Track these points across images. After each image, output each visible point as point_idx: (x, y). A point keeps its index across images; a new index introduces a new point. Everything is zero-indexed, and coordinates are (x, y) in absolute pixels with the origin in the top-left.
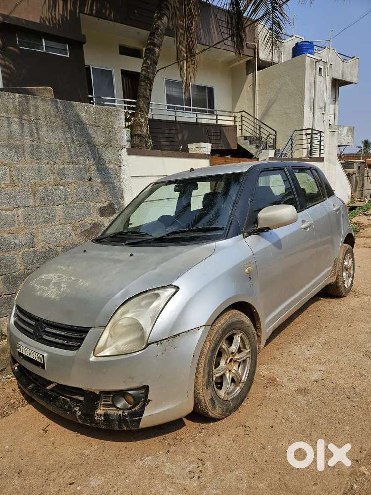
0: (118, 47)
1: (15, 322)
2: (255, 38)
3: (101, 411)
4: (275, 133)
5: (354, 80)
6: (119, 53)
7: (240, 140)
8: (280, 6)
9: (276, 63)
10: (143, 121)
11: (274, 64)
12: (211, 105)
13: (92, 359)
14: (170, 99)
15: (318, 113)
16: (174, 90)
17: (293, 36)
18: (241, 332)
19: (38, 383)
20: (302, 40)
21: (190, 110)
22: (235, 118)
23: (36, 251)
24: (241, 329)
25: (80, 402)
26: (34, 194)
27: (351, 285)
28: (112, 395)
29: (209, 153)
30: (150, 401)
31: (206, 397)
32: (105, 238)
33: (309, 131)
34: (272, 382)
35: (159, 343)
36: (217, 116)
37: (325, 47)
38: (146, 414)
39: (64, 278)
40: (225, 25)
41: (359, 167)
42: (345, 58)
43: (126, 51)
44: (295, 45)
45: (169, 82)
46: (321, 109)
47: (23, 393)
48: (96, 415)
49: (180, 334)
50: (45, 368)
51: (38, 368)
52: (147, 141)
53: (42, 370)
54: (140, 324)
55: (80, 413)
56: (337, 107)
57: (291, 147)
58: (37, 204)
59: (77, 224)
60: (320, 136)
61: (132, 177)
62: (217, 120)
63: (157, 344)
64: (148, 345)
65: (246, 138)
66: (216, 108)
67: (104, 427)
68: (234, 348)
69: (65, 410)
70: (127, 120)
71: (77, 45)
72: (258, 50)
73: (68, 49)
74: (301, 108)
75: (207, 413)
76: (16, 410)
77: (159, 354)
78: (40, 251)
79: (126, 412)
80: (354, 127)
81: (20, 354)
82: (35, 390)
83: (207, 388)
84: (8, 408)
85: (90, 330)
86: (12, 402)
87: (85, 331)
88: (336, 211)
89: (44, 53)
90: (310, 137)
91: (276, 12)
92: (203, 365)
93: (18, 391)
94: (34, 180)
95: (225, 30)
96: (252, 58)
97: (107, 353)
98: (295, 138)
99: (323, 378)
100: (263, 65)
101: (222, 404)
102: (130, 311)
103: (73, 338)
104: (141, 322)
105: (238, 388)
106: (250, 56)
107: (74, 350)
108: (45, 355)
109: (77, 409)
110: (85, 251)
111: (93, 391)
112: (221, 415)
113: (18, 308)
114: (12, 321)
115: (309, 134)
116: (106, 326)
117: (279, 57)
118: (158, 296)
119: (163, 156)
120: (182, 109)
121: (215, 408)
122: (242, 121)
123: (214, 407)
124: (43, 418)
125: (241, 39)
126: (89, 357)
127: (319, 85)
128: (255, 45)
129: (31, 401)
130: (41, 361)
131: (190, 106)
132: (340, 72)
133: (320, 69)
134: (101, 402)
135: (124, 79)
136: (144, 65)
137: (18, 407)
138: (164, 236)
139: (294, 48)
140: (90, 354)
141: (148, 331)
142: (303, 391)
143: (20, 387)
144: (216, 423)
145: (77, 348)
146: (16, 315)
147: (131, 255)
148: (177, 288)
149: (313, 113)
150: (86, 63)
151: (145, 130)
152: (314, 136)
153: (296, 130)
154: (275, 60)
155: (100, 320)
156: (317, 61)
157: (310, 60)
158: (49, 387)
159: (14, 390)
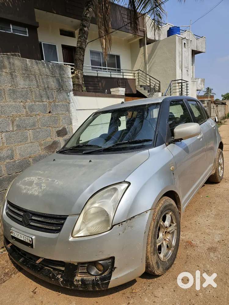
0: (59, 30)
1: (7, 213)
2: (144, 26)
3: (78, 277)
4: (160, 83)
5: (203, 51)
6: (60, 34)
7: (138, 88)
8: (160, 5)
9: (158, 41)
10: (80, 75)
11: (156, 41)
12: (119, 66)
13: (71, 239)
14: (93, 63)
15: (184, 70)
16: (95, 57)
17: (167, 24)
18: (171, 212)
19: (26, 257)
20: (172, 26)
21: (106, 69)
22: (134, 74)
23: (15, 161)
24: (171, 210)
25: (61, 271)
26: (13, 123)
27: (223, 175)
28: (87, 265)
29: (124, 94)
30: (115, 268)
31: (153, 261)
32: (65, 151)
33: (180, 81)
34: (190, 244)
35: (120, 224)
36: (123, 73)
37: (186, 31)
38: (113, 278)
39: (43, 180)
40: (126, 17)
41: (208, 103)
42: (198, 37)
43: (64, 33)
44: (169, 29)
45: (92, 52)
46: (186, 67)
47: (14, 263)
48: (75, 280)
49: (134, 217)
50: (34, 247)
51: (28, 247)
52: (82, 88)
53: (32, 249)
54: (106, 212)
55: (62, 279)
56: (194, 67)
57: (170, 91)
58: (15, 129)
59: (43, 142)
60: (187, 84)
61: (77, 110)
62: (123, 75)
63: (119, 226)
64: (113, 226)
65: (141, 86)
66: (122, 68)
67: (81, 289)
68: (167, 223)
69: (50, 277)
70: (72, 73)
71: (33, 29)
72: (146, 32)
73: (27, 31)
74: (174, 67)
75: (154, 273)
76: (10, 277)
77: (121, 233)
78: (18, 161)
79: (98, 277)
80: (204, 79)
81: (13, 237)
82: (25, 262)
83: (154, 254)
84: (4, 276)
85: (68, 217)
86: (7, 271)
87: (64, 218)
88: (213, 128)
89: (12, 33)
90: (181, 85)
91: (157, 8)
92: (151, 238)
93: (10, 262)
94: (12, 113)
95: (126, 20)
96: (143, 37)
97: (81, 234)
98: (172, 86)
99: (223, 239)
100: (150, 42)
101: (163, 265)
102: (96, 202)
103: (54, 224)
104: (106, 210)
105: (170, 251)
106: (142, 36)
107: (57, 233)
108: (34, 237)
109: (59, 276)
110: (54, 160)
111: (72, 263)
112: (162, 272)
113: (9, 202)
114: (4, 213)
115: (180, 83)
116: (80, 214)
117: (159, 37)
118: (116, 190)
119: (96, 96)
120: (101, 69)
121: (159, 269)
122: (138, 76)
123: (158, 267)
124: (31, 282)
125: (137, 25)
126: (68, 238)
127: (184, 53)
128: (144, 29)
129: (20, 269)
130: (30, 242)
131: (106, 67)
132: (195, 46)
133: (185, 43)
134: (78, 271)
135: (64, 50)
136: (79, 40)
137: (11, 275)
138: (110, 147)
139: (168, 31)
140: (69, 236)
141: (111, 216)
142: (212, 249)
143: (11, 259)
144: (158, 278)
145: (58, 231)
146: (8, 208)
147: (90, 161)
148: (129, 184)
149: (182, 70)
150: (40, 40)
151: (81, 81)
152: (183, 84)
153: (173, 81)
154: (157, 38)
155: (75, 210)
156: (183, 39)
157: (179, 38)
158: (38, 262)
159: (7, 262)
